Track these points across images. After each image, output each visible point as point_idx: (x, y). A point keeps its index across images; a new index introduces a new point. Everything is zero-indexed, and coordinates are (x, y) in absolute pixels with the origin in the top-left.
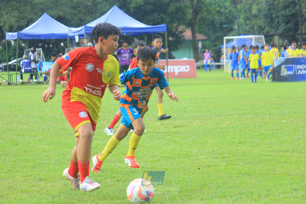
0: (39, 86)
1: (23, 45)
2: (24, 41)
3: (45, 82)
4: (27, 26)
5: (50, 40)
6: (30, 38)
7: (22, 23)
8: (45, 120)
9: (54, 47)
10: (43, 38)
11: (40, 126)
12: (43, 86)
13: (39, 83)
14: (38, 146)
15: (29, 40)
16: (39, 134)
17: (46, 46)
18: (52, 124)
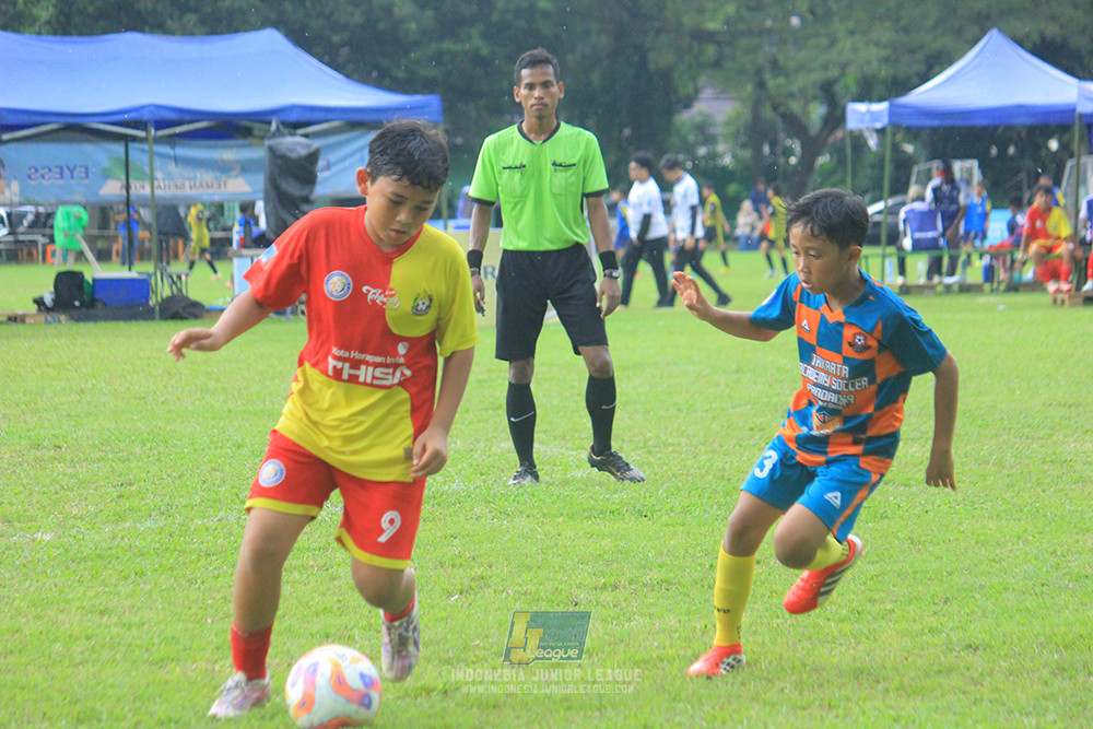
0: (965, 299)
1: (909, 148)
2: (913, 133)
3: (987, 287)
4: (925, 78)
5: (1009, 128)
6: (935, 123)
7: (908, 67)
8: (987, 426)
9: (1021, 152)
10: (983, 122)
11: (968, 448)
12: (980, 300)
13: (965, 289)
14: (960, 523)
15: (934, 130)
16: (964, 478)
17: (994, 151)
18: (1013, 440)
